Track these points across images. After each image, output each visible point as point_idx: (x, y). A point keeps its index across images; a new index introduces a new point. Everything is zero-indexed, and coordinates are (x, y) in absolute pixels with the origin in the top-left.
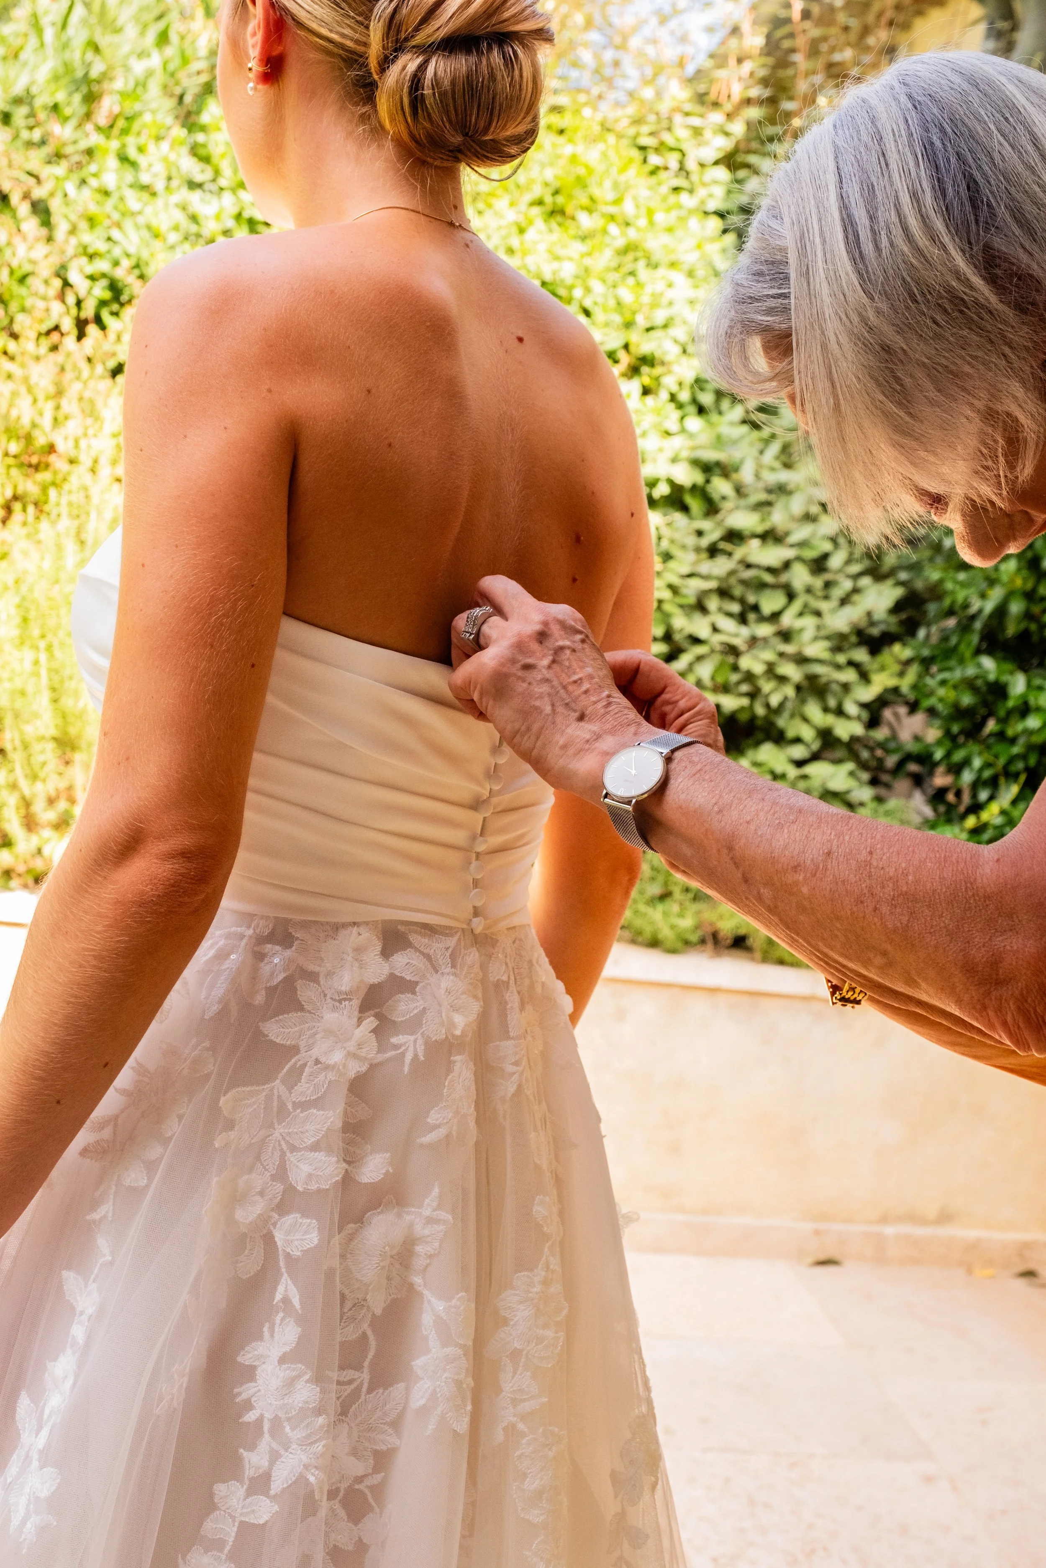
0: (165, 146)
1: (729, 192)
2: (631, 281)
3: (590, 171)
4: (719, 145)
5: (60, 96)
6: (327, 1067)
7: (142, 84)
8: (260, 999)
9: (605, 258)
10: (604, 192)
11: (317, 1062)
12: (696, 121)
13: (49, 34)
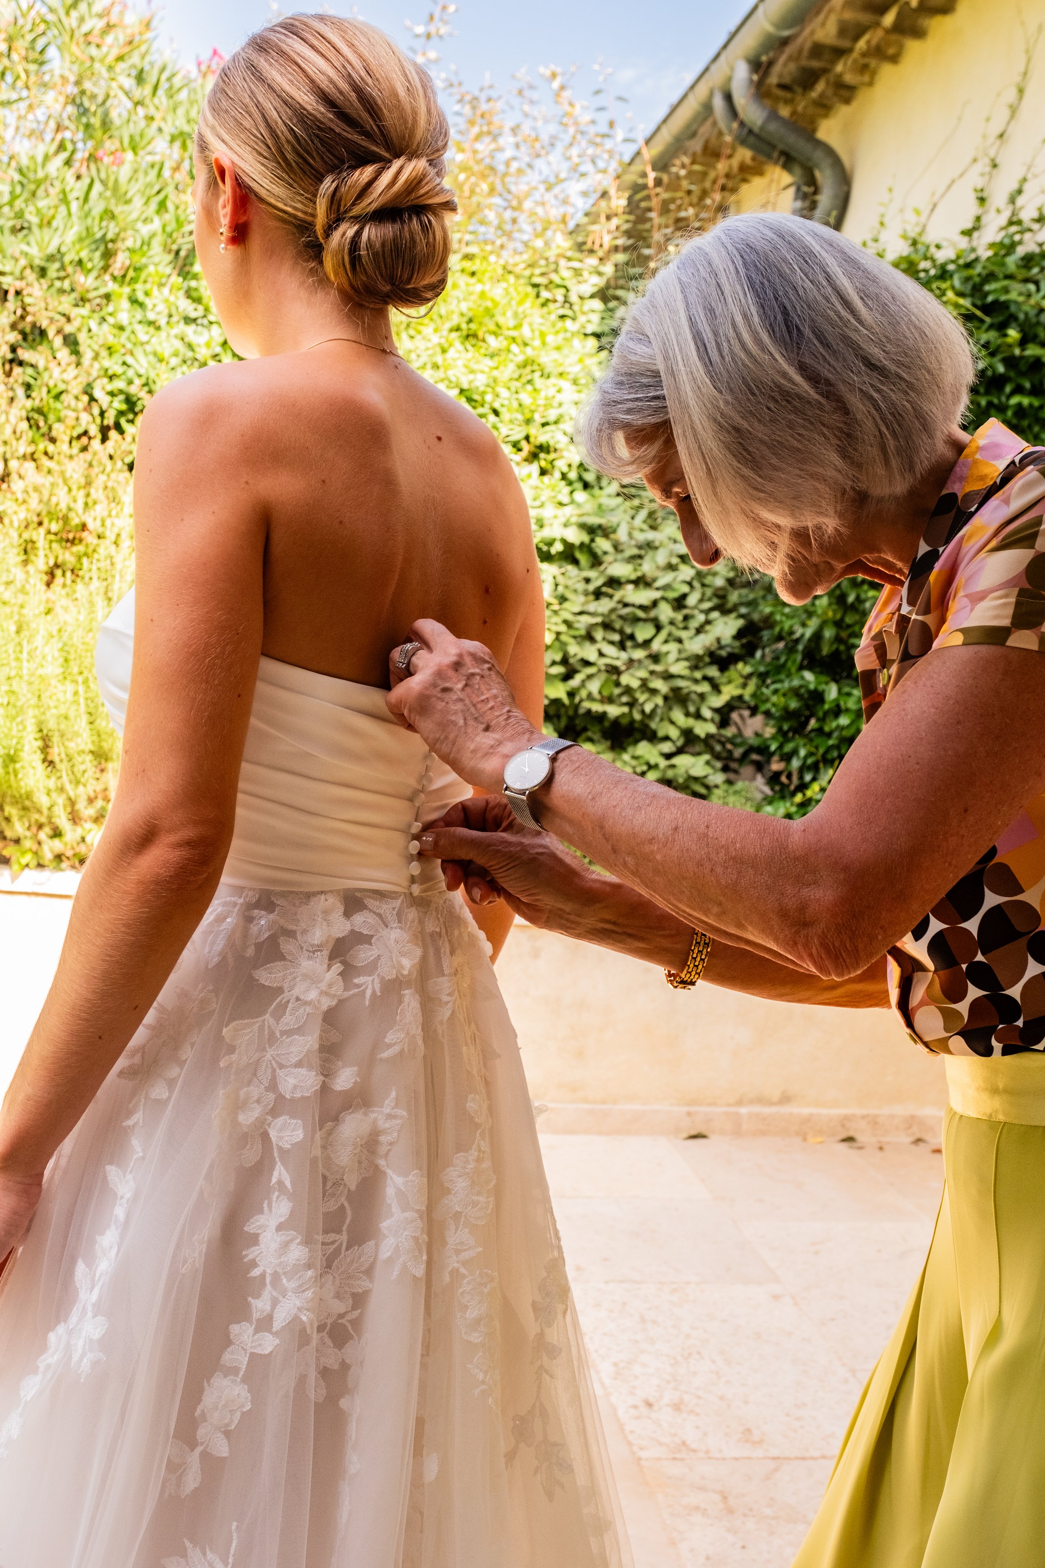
0: (166, 290)
1: (603, 318)
2: (529, 387)
3: (496, 304)
4: (593, 283)
5: (84, 254)
6: (306, 1003)
7: (147, 243)
8: (250, 952)
9: (509, 371)
10: (507, 321)
11: (298, 999)
12: (576, 264)
13: (74, 206)
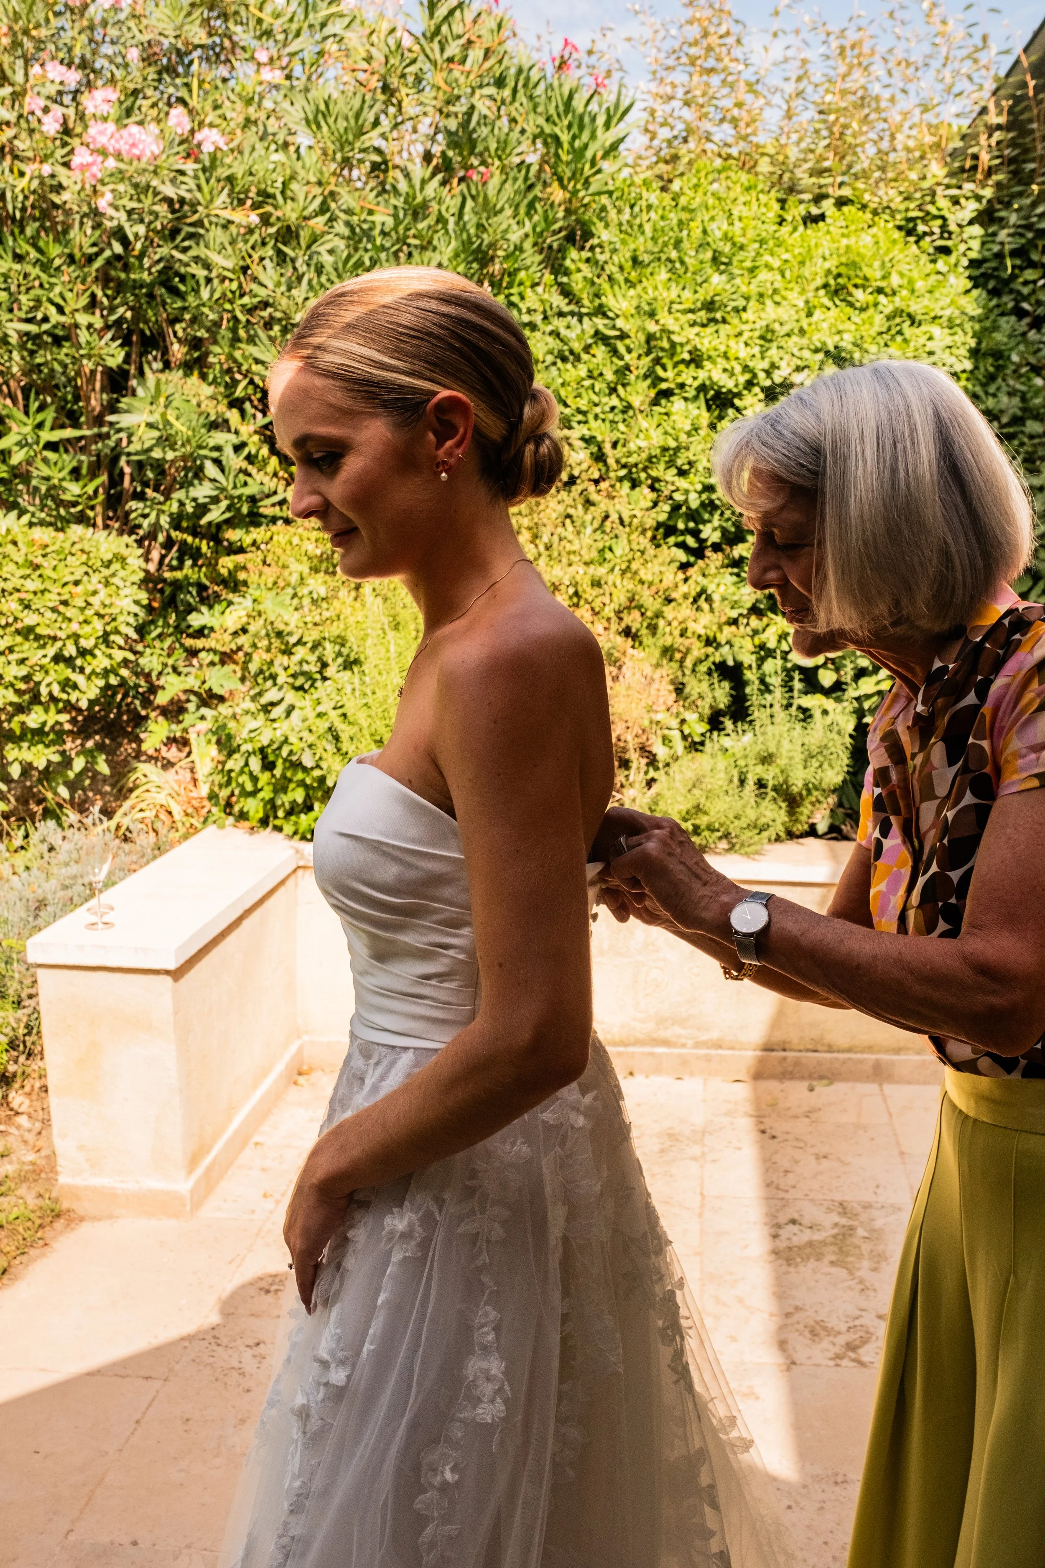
0: (540, 289)
1: (983, 244)
3: (862, 256)
4: (971, 208)
7: (519, 248)
9: (879, 322)
10: (874, 273)
12: (954, 192)
13: (451, 223)
